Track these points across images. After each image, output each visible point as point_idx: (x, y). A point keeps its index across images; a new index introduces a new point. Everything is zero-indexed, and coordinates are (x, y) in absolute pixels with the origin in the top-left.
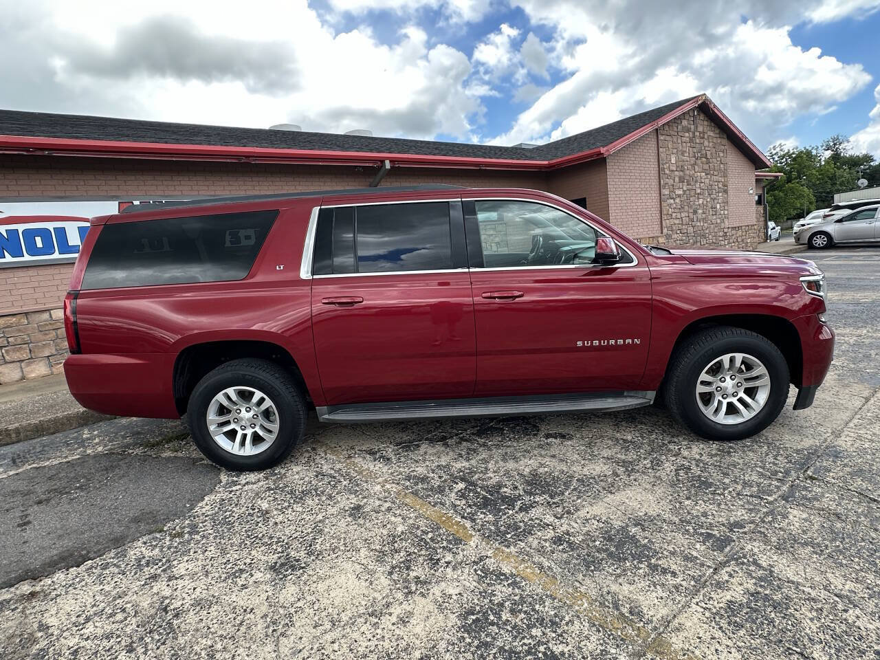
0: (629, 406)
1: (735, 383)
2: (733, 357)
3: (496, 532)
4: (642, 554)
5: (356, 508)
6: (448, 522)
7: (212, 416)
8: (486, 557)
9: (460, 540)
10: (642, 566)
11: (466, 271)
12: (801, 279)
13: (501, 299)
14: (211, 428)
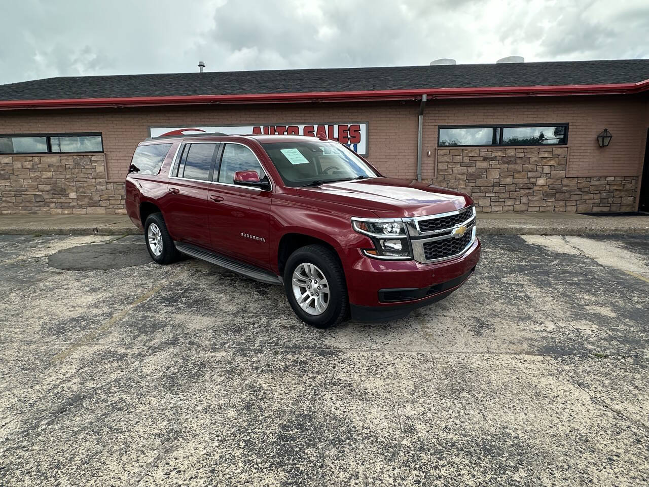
0: (268, 281)
1: (316, 286)
2: (309, 266)
3: (143, 306)
4: (148, 332)
5: (143, 284)
6: (144, 299)
7: (150, 235)
8: (122, 310)
9: (131, 303)
10: (136, 334)
11: (211, 182)
12: (353, 218)
13: (216, 200)
14: (150, 240)
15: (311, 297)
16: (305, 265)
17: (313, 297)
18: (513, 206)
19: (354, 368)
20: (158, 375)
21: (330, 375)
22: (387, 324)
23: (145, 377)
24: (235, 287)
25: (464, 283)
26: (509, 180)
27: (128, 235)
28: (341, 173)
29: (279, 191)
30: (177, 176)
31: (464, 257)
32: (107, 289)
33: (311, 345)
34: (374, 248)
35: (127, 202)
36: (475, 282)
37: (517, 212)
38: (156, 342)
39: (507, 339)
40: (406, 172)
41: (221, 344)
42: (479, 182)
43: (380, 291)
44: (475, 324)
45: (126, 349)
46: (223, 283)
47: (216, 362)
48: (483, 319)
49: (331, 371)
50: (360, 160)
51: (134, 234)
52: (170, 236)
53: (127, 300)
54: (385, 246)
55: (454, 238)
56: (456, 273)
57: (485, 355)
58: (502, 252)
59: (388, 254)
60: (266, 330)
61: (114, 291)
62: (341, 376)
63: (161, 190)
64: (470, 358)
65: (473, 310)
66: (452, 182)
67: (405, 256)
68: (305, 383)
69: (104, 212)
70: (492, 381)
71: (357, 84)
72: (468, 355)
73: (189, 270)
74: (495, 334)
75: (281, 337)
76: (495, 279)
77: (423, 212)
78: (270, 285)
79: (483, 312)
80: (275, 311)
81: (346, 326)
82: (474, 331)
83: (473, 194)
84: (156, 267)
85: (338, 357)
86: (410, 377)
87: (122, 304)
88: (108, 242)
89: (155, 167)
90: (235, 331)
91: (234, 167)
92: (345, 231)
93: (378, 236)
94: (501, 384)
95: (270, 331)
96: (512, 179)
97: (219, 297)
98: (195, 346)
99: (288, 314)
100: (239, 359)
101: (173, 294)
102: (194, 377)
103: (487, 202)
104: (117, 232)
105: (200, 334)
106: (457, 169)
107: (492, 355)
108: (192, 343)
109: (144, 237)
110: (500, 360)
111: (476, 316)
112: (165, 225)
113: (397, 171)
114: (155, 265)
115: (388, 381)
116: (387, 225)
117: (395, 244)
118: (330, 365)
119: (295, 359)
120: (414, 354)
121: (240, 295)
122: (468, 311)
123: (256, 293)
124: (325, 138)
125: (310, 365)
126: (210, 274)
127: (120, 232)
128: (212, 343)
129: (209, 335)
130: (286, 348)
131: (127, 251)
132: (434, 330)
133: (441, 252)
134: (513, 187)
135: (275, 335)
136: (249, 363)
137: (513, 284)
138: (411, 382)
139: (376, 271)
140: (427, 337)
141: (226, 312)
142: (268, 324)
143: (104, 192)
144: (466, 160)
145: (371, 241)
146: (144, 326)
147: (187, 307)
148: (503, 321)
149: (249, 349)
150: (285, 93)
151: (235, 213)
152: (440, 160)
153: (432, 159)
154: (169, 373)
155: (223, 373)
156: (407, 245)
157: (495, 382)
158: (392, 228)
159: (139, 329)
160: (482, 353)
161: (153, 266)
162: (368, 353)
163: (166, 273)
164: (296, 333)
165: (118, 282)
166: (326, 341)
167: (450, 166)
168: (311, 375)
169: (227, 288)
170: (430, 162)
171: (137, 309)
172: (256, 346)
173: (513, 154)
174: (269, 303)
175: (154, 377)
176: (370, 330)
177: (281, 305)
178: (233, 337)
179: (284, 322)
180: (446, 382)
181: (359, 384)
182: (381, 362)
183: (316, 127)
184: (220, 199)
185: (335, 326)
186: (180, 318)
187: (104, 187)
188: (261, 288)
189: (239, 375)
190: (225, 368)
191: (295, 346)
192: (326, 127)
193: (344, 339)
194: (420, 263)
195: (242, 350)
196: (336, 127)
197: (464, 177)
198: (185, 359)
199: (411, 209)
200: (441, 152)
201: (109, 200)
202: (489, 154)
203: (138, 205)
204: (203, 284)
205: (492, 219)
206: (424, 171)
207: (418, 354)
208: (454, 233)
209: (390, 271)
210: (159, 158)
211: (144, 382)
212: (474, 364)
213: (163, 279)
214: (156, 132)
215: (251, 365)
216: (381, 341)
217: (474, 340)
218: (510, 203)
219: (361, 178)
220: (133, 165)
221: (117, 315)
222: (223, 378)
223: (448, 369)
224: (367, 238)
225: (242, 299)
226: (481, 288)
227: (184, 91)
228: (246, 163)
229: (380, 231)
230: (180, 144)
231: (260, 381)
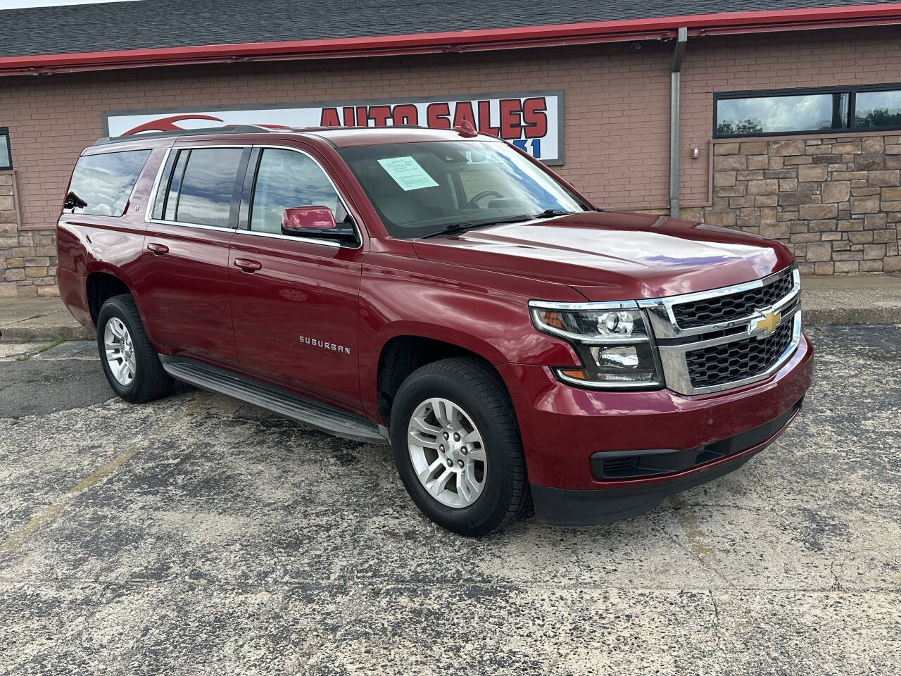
0: (357, 436)
1: (459, 445)
2: (442, 405)
3: (94, 495)
4: (104, 551)
5: (93, 447)
6: (97, 478)
7: (109, 342)
8: (51, 504)
9: (69, 489)
10: (79, 556)
11: (234, 231)
12: (532, 303)
13: (244, 269)
14: (108, 352)
15: (449, 470)
16: (435, 402)
17: (453, 469)
18: (882, 260)
19: (543, 626)
20: (126, 646)
21: (492, 642)
22: (612, 526)
23: (98, 651)
24: (289, 449)
25: (780, 434)
26: (871, 205)
27: (64, 341)
28: (505, 204)
29: (376, 248)
30: (163, 218)
31: (776, 380)
32: (19, 459)
33: (449, 574)
34: (579, 364)
35: (59, 273)
36: (803, 431)
37: (890, 272)
38: (121, 573)
39: (879, 557)
40: (647, 197)
41: (259, 575)
42: (806, 209)
43: (594, 456)
44: (806, 524)
45: (59, 588)
46: (264, 442)
47: (247, 615)
48: (823, 513)
49: (494, 632)
50: (546, 175)
51: (76, 339)
52: (151, 345)
53: (60, 481)
54: (601, 361)
55: (753, 339)
56: (760, 413)
57: (831, 596)
58: (862, 361)
59: (609, 377)
60: (356, 541)
61: (35, 463)
62: (515, 644)
63: (130, 247)
64: (798, 602)
65: (800, 492)
66: (746, 211)
67: (646, 380)
68: (438, 661)
69: (14, 292)
70: (847, 655)
71: (538, 11)
72: (792, 595)
73: (191, 415)
74: (852, 546)
75: (388, 558)
76: (847, 423)
77: (684, 284)
78: (362, 444)
79: (824, 498)
80: (374, 499)
81: (525, 531)
82: (805, 541)
83: (792, 236)
84: (122, 410)
85: (507, 602)
86: (666, 648)
87: (49, 491)
88: (22, 357)
89: (117, 198)
90: (288, 545)
91: (284, 197)
92: (516, 328)
93: (586, 339)
94: (867, 661)
95: (362, 543)
96: (877, 202)
97: (255, 471)
98: (203, 582)
99: (401, 507)
100: (297, 608)
101: (157, 467)
102: (202, 650)
103: (825, 252)
104: (41, 335)
105: (215, 554)
106: (758, 184)
107: (845, 596)
108: (197, 575)
109: (95, 344)
110: (865, 607)
111: (808, 507)
112: (141, 321)
113: (626, 194)
114: (121, 405)
115: (618, 656)
116: (605, 316)
117: (624, 355)
118: (491, 620)
119: (417, 606)
120: (673, 595)
121: (299, 466)
122: (791, 497)
123: (332, 460)
124: (472, 130)
125: (447, 620)
126: (237, 421)
127: (48, 335)
128: (239, 573)
129: (232, 556)
130: (397, 581)
131: (59, 376)
132: (717, 539)
133: (725, 369)
134: (882, 218)
135: (372, 552)
136: (319, 618)
137: (888, 434)
138: (668, 658)
139: (582, 413)
140: (701, 555)
141: (269, 505)
142: (360, 528)
143: (14, 251)
144: (777, 165)
145: (572, 351)
146: (96, 537)
147: (186, 495)
148: (867, 518)
149: (318, 586)
150: (386, 34)
151: (287, 294)
152: (720, 167)
153: (701, 164)
154: (149, 641)
155: (262, 641)
156: (649, 356)
157: (856, 656)
158: (617, 320)
159: (86, 545)
160: (823, 590)
161: (116, 406)
162: (573, 591)
163: (144, 420)
164: (417, 547)
165: (42, 442)
166: (481, 564)
167: (741, 178)
168: (451, 643)
169: (273, 451)
170: (697, 172)
171: (81, 500)
172: (332, 577)
173: (877, 147)
174: (360, 481)
175: (117, 652)
176: (575, 540)
177: (386, 485)
178: (283, 559)
179: (392, 523)
180: (745, 657)
181: (556, 661)
182: (601, 612)
183: (452, 106)
184: (254, 265)
185: (502, 532)
186: (171, 519)
187: (13, 242)
188: (344, 449)
189: (296, 644)
190: (266, 629)
191: (416, 577)
192: (475, 104)
193: (522, 561)
194: (679, 395)
195: (304, 587)
196: (495, 105)
197: (773, 201)
198: (182, 610)
199: (657, 279)
200: (722, 149)
201: (24, 268)
202: (826, 149)
203: (82, 279)
204: (221, 443)
205: (836, 289)
206: (684, 191)
207: (681, 594)
208: (753, 326)
209: (614, 412)
210: (127, 179)
211: (96, 663)
212: (807, 616)
213: (136, 434)
214: (119, 125)
215: (323, 622)
216: (600, 564)
217: (804, 560)
218: (874, 253)
219: (548, 214)
220: (72, 195)
221: (39, 514)
222: (263, 651)
223: (750, 628)
224: (563, 343)
225: (303, 474)
226: (816, 444)
227: (177, 37)
228: (310, 187)
229: (592, 327)
230: (169, 149)
231: (342, 658)
